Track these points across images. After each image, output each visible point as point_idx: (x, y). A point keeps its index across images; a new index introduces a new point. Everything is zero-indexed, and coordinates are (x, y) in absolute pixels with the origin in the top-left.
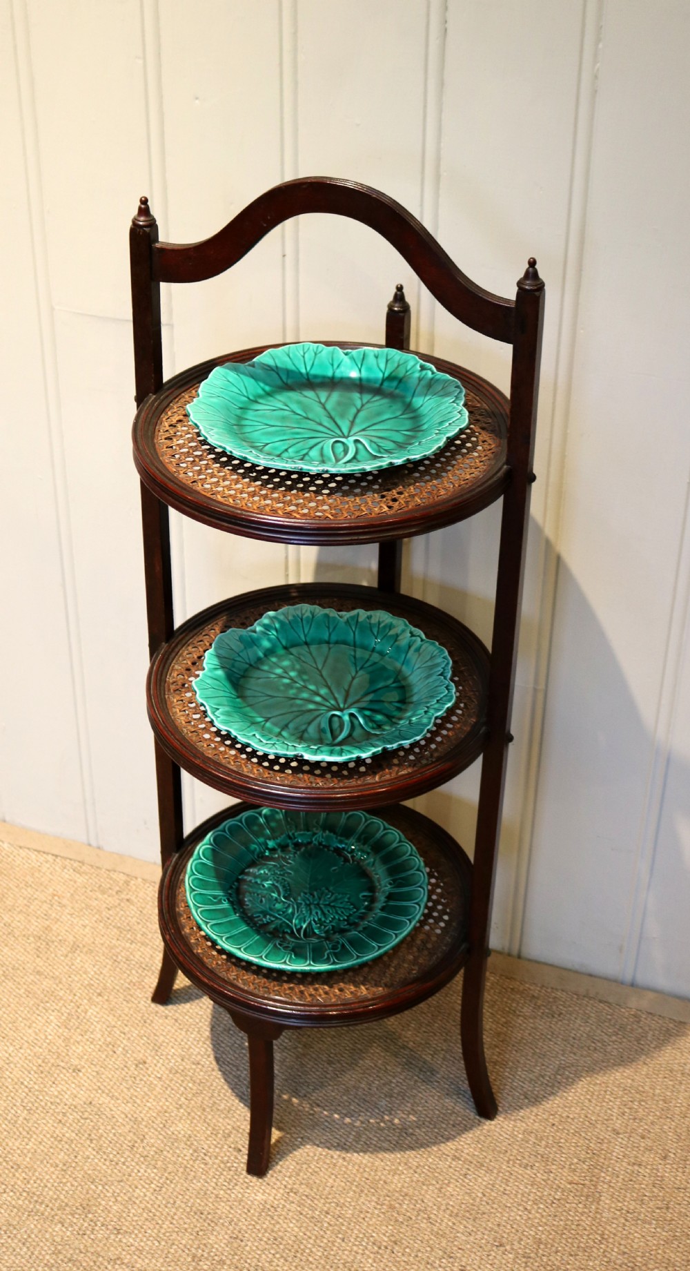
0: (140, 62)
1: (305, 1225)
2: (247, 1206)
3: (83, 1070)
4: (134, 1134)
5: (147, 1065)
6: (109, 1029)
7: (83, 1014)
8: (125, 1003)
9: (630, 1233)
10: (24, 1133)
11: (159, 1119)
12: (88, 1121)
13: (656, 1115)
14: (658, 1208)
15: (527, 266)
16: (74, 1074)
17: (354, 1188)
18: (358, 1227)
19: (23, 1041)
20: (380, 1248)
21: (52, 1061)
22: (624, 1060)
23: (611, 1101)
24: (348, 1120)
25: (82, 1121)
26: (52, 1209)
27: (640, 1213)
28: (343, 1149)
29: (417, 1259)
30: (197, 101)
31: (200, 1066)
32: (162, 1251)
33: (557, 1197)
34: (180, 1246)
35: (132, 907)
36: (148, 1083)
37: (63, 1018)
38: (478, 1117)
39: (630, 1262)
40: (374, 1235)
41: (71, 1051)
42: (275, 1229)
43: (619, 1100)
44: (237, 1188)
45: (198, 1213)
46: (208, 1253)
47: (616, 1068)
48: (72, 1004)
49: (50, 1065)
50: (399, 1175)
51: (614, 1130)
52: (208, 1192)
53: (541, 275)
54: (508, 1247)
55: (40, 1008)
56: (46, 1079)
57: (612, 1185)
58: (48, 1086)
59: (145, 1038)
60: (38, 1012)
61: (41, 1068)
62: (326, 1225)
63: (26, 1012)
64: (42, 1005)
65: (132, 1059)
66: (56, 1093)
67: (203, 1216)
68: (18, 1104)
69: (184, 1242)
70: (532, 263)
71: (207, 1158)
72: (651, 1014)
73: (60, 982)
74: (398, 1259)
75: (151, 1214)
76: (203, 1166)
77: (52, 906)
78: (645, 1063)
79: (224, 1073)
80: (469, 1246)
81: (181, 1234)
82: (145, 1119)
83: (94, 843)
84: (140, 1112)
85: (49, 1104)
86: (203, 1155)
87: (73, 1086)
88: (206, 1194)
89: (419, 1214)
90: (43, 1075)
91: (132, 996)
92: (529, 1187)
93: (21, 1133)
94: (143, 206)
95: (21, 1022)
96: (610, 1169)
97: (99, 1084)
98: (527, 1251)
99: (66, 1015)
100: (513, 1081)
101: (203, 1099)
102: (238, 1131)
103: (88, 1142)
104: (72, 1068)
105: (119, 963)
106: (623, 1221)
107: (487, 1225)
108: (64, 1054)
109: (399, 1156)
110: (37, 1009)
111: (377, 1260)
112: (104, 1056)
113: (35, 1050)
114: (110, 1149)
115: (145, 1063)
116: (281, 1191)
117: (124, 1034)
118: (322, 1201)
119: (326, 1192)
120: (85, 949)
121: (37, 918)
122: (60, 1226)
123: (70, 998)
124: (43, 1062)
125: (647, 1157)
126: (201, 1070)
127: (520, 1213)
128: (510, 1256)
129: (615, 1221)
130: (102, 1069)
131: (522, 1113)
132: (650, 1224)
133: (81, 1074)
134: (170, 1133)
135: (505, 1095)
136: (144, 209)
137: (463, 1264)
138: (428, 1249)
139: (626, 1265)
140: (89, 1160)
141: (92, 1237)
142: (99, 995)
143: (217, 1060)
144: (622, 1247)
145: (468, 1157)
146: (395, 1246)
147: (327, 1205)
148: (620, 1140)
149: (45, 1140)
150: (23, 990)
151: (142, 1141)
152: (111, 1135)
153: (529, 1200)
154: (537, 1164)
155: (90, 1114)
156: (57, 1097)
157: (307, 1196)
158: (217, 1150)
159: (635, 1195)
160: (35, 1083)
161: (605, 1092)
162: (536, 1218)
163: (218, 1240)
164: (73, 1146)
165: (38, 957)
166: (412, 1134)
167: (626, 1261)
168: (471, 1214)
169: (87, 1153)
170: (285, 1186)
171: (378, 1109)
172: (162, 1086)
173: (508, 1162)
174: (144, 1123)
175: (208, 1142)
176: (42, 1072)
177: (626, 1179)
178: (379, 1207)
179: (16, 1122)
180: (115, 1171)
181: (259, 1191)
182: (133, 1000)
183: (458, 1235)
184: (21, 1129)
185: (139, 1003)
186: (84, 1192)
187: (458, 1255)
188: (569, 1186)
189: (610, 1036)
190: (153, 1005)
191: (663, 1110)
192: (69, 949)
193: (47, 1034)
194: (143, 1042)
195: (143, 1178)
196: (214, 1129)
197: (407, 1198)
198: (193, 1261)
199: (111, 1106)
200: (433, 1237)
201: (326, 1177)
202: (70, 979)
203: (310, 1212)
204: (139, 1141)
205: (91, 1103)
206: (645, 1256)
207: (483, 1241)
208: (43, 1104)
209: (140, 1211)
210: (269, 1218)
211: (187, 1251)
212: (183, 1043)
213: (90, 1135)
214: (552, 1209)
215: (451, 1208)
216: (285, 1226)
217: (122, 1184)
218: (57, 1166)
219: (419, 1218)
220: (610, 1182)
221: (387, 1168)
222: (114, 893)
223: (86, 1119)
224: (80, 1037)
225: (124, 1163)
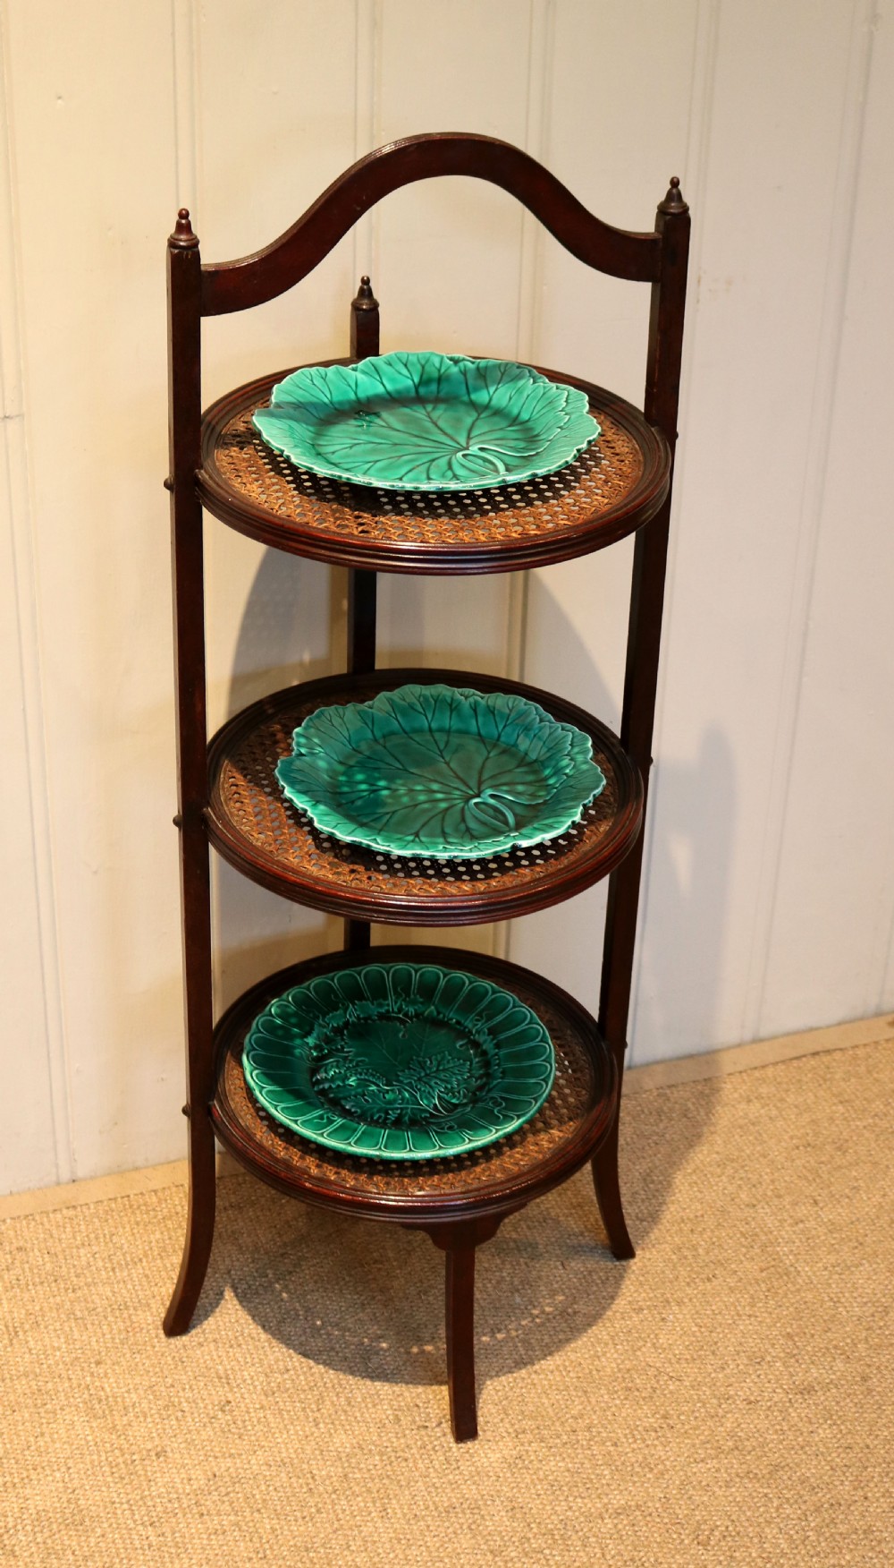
2: (490, 1474)
3: (167, 1450)
4: (297, 1477)
5: (233, 1404)
6: (149, 1392)
12: (232, 1495)
13: (767, 1172)
14: (853, 1249)
15: (669, 187)
16: (161, 1459)
17: (574, 1394)
18: (616, 1426)
19: (62, 1460)
20: (656, 1431)
22: (693, 1138)
23: (717, 1181)
24: (500, 1336)
25: (225, 1499)
27: (844, 1261)
28: (525, 1364)
29: (699, 1419)
30: (60, 101)
31: (292, 1372)
36: (254, 1420)
37: (82, 1410)
38: (617, 1263)
40: (637, 1423)
41: (130, 1438)
42: (541, 1477)
43: (723, 1178)
44: (460, 1463)
45: (451, 1510)
49: (122, 1466)
50: (603, 1356)
51: (746, 1205)
52: (437, 1484)
54: (769, 1358)
55: (42, 1415)
56: (135, 1482)
57: (794, 1252)
59: (200, 1378)
60: (44, 1421)
62: (583, 1443)
63: (30, 1428)
64: (41, 1410)
66: (163, 1490)
67: (458, 1510)
68: (131, 1526)
70: (675, 183)
71: (400, 1454)
73: (36, 1376)
74: (681, 1431)
75: (403, 1542)
78: (712, 1133)
79: (325, 1363)
80: (732, 1380)
81: (454, 1541)
82: (292, 1456)
84: (280, 1453)
85: (167, 1505)
88: (436, 1488)
89: (657, 1381)
90: (126, 1481)
91: (138, 1345)
94: (183, 222)
95: (37, 1442)
97: (201, 1452)
99: (81, 1405)
101: (332, 1401)
102: (402, 1411)
103: (256, 1514)
104: (153, 1453)
106: (837, 1276)
107: (729, 1351)
108: (125, 1446)
109: (585, 1339)
110: (40, 1417)
111: (664, 1443)
112: (174, 1422)
114: (288, 1508)
115: (229, 1402)
116: (507, 1439)
117: (172, 1387)
118: (557, 1424)
119: (551, 1414)
120: (27, 1327)
123: (67, 1385)
124: (111, 1467)
125: (802, 1211)
128: (778, 1364)
131: (652, 1236)
132: (861, 1265)
133: (169, 1455)
136: (184, 225)
138: (698, 1405)
139: (877, 1312)
142: (98, 1363)
143: (305, 1355)
144: (858, 1299)
146: (667, 1421)
147: (566, 1424)
148: (760, 1211)
149: (205, 1542)
151: (313, 1479)
152: (274, 1493)
156: (169, 1493)
157: (537, 1428)
158: (402, 1441)
159: (824, 1249)
160: (127, 1494)
161: (704, 1176)
162: (765, 1318)
163: (498, 1522)
164: (245, 1529)
169: (267, 1527)
171: (518, 1308)
173: (688, 1286)
175: (384, 1438)
176: (122, 1478)
179: (150, 1545)
181: (487, 1451)
187: (731, 1393)
188: (762, 1275)
190: (172, 1340)
193: (82, 1436)
194: (201, 1383)
195: (355, 1513)
196: (375, 1423)
197: (632, 1372)
200: (692, 1392)
201: (536, 1400)
202: (45, 1366)
203: (557, 1441)
204: (310, 1481)
205: (215, 1476)
207: (741, 1367)
208: (160, 1509)
212: (248, 1360)
214: (771, 1302)
215: (681, 1356)
216: (546, 1468)
219: (662, 1383)
224: (125, 1418)
225: (319, 1511)
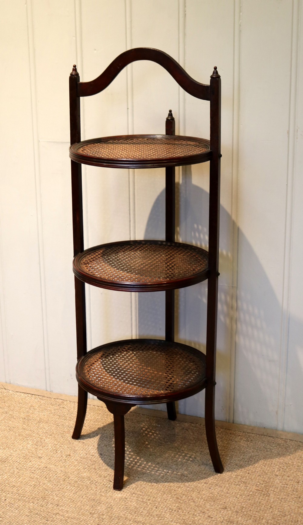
0: (74, 38)
2: (114, 498)
4: (65, 476)
5: (71, 456)
6: (54, 445)
9: (283, 505)
10: (17, 476)
13: (294, 471)
14: (295, 498)
15: (214, 70)
18: (163, 504)
20: (172, 510)
21: (30, 455)
23: (274, 466)
26: (29, 499)
27: (287, 499)
29: (189, 514)
30: (95, 51)
32: (77, 511)
33: (250, 494)
34: (85, 510)
35: (65, 409)
36: (71, 461)
37: (35, 442)
38: (215, 473)
39: (283, 514)
40: (170, 506)
42: (126, 505)
46: (97, 512)
48: (38, 438)
50: (181, 488)
53: (219, 73)
61: (25, 457)
62: (149, 503)
66: (31, 465)
67: (95, 501)
69: (86, 509)
70: (215, 68)
71: (97, 484)
72: (292, 440)
75: (72, 500)
77: (30, 409)
78: (289, 455)
81: (85, 506)
83: (48, 390)
85: (28, 468)
86: (95, 483)
94: (74, 68)
96: (274, 486)
98: (237, 510)
100: (231, 460)
103: (45, 479)
105: (59, 426)
106: (280, 501)
107: (220, 503)
111: (171, 514)
112: (52, 454)
114: (54, 481)
118: (147, 496)
119: (149, 494)
121: (24, 413)
122: (32, 504)
123: (38, 436)
124: (26, 455)
125: (290, 482)
126: (95, 458)
127: (234, 499)
129: (276, 502)
132: (292, 502)
133: (42, 459)
135: (227, 465)
137: (209, 515)
138: (194, 511)
140: (45, 484)
141: (46, 507)
142: (50, 435)
144: (280, 510)
145: (211, 483)
146: (179, 510)
147: (149, 498)
148: (278, 478)
150: (17, 434)
151: (69, 478)
152: (55, 477)
153: (238, 495)
154: (241, 485)
156: (32, 466)
158: (101, 481)
159: (285, 494)
160: (22, 461)
161: (272, 463)
162: (241, 500)
163: (102, 508)
165: (24, 424)
168: (213, 500)
171: (172, 469)
174: (69, 473)
177: (281, 489)
178: (172, 498)
179: (14, 473)
180: (57, 487)
182: (65, 437)
186: (43, 494)
188: (256, 491)
189: (273, 447)
191: (297, 469)
192: (37, 422)
194: (69, 449)
197: (185, 495)
198: (91, 514)
200: (196, 507)
201: (149, 489)
203: (142, 500)
204: (67, 478)
206: (290, 512)
209: (67, 499)
210: (123, 501)
211: (88, 511)
214: (248, 497)
215: (203, 498)
217: (60, 491)
218: (31, 486)
219: (190, 501)
220: (274, 490)
222: (57, 405)
224: (42, 448)
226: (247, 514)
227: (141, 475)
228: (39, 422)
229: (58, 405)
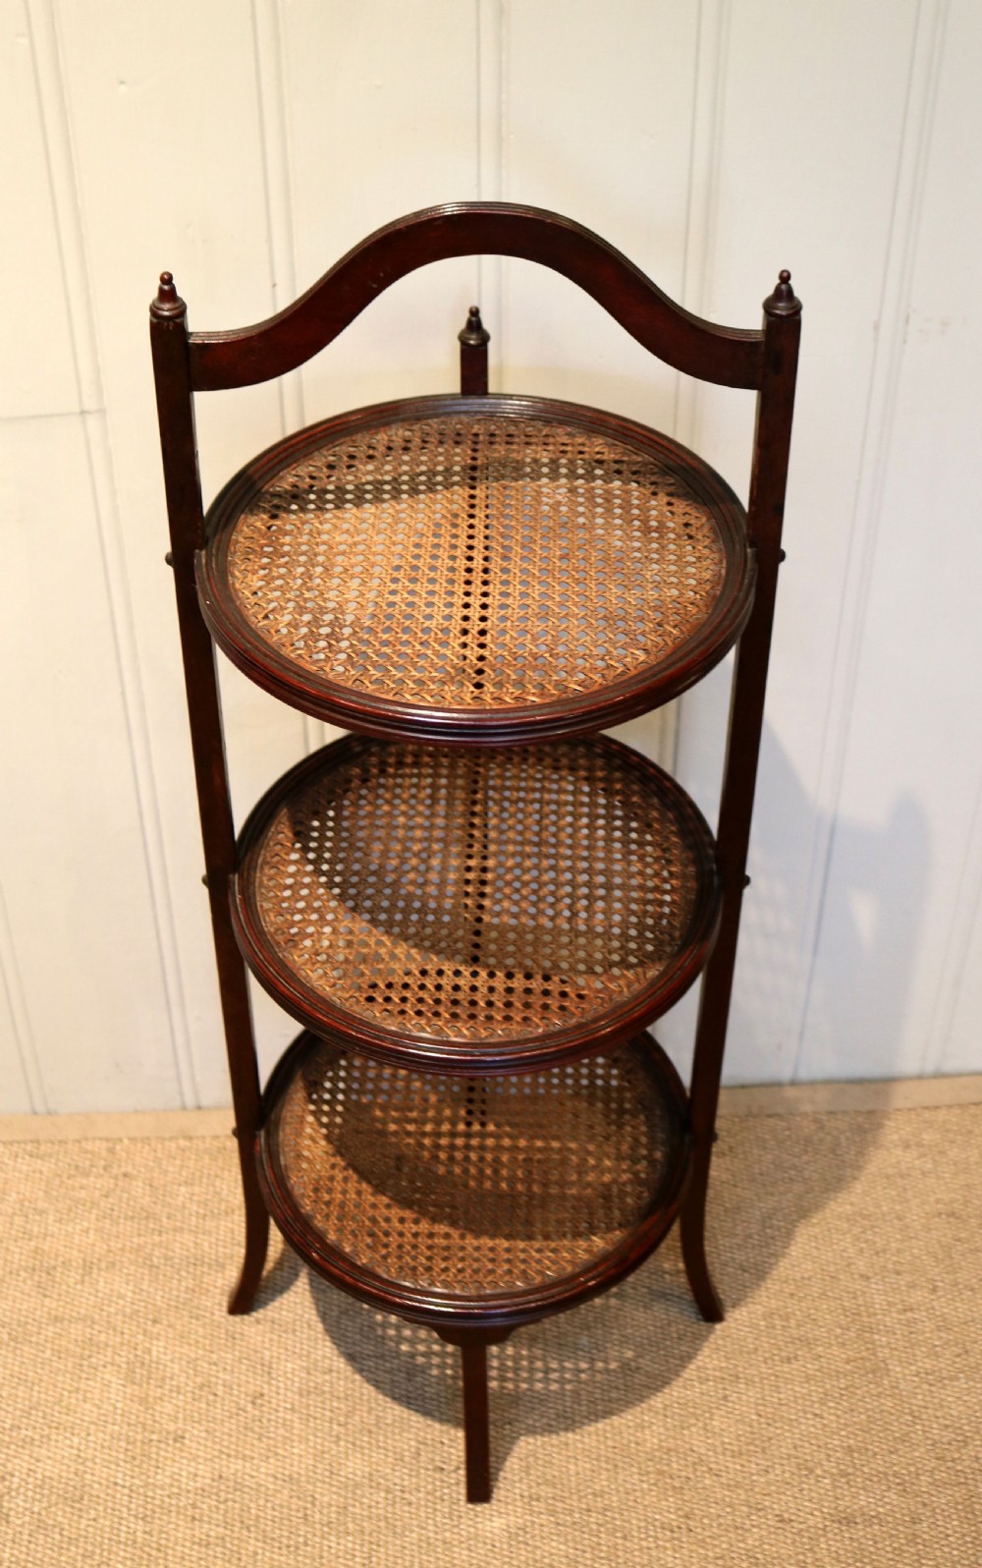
0: (25, 41)
1: (570, 1537)
2: (488, 1541)
3: (187, 1436)
4: (299, 1498)
5: (266, 1398)
6: (192, 1366)
7: (147, 1357)
8: (194, 1321)
9: (942, 1400)
10: (154, 1553)
11: (320, 1466)
12: (230, 1503)
13: (898, 1239)
14: (957, 1356)
16: (178, 1445)
17: (604, 1465)
18: (634, 1515)
19: (85, 1424)
20: (672, 1531)
21: (139, 1437)
23: (841, 1240)
25: (222, 1506)
27: (941, 1370)
29: (723, 1528)
31: (334, 1374)
33: (842, 1386)
36: (281, 1421)
37: (123, 1371)
38: (705, 1323)
40: (657, 1517)
41: (157, 1414)
42: (538, 1558)
43: (848, 1236)
44: (462, 1520)
47: (825, 1196)
48: (125, 1348)
49: (139, 1444)
50: (649, 1427)
51: (862, 1276)
52: (432, 1541)
54: (819, 1472)
55: (85, 1368)
56: (145, 1466)
57: (893, 1346)
58: (151, 1474)
59: (245, 1361)
60: (84, 1375)
61: (130, 1454)
62: (594, 1527)
63: (68, 1381)
64: (85, 1363)
65: (243, 1396)
66: (167, 1481)
68: (125, 1515)
70: (785, 278)
71: (407, 1496)
72: (832, 1112)
73: (93, 1322)
74: (700, 1537)
76: (406, 1508)
77: (27, 1216)
80: (773, 1488)
82: (302, 1472)
83: (40, 1108)
84: (292, 1465)
85: (167, 1500)
86: (398, 1493)
87: (185, 1461)
88: (429, 1544)
89: (696, 1470)
90: (136, 1463)
91: (198, 1309)
92: (806, 1385)
93: (150, 1555)
94: (166, 287)
95: (69, 1397)
96: (881, 1327)
97: (217, 1447)
98: (842, 1467)
99: (124, 1365)
101: (362, 1417)
102: (426, 1444)
103: (245, 1532)
104: (171, 1437)
105: (158, 1267)
106: (928, 1387)
107: (782, 1453)
108: (150, 1422)
110: (82, 1371)
111: (677, 1548)
112: (203, 1406)
113: (108, 1431)
114: (277, 1531)
115: (262, 1395)
116: (519, 1503)
117: (215, 1364)
118: (575, 1497)
119: (573, 1485)
120: (103, 1265)
123: (118, 1340)
124: (128, 1443)
125: (917, 1297)
126: (339, 1379)
127: (811, 1422)
128: (826, 1481)
129: (918, 1391)
130: (212, 1425)
132: (958, 1379)
133: (187, 1442)
134: (343, 1479)
136: (167, 291)
137: (778, 1513)
138: (728, 1510)
140: (259, 1557)
142: (155, 1321)
143: (352, 1357)
144: (941, 1420)
145: (717, 1373)
146: (689, 1522)
147: (584, 1500)
148: (874, 1286)
149: (187, 1551)
150: (49, 1352)
151: (313, 1504)
152: (269, 1512)
153: (813, 1402)
154: (800, 1353)
155: (228, 1493)
156: (172, 1485)
157: (554, 1498)
158: (414, 1480)
159: (926, 1349)
160: (132, 1477)
161: (829, 1230)
162: (832, 1422)
164: (229, 1545)
165: (45, 1296)
166: (638, 1368)
167: (953, 1436)
168: (756, 1446)
169: (251, 1549)
170: (522, 1496)
171: (582, 1350)
172: (301, 1419)
173: (765, 1363)
174: (303, 1479)
175: (397, 1474)
176: (134, 1458)
177: (906, 1333)
178: (645, 1478)
179: (135, 1542)
180: (300, 1558)
181: (494, 1519)
182: (202, 1313)
183: (754, 1478)
184: (147, 1549)
185: (213, 1314)
187: (767, 1503)
188: (848, 1367)
189: (799, 1157)
190: (233, 1319)
191: (903, 1230)
192: (80, 1271)
193: (112, 1401)
194: (244, 1367)
195: (340, 1554)
196: (395, 1453)
197: (673, 1453)
199: (248, 1471)
200: (727, 1493)
201: (564, 1464)
202: (105, 1314)
203: (569, 1518)
204: (309, 1506)
205: (221, 1477)
207: (787, 1475)
208: (157, 1502)
210: (522, 1546)
212: (297, 1351)
213: (242, 1522)
214: (845, 1403)
215: (730, 1447)
216: (546, 1548)
219: (700, 1474)
220: (890, 1343)
221: (631, 1424)
222: (102, 1171)
223: (226, 1501)
224: (159, 1390)
225: (306, 1544)
226: (874, 1472)
227: (513, 1411)
228: (87, 1267)
229: (105, 1169)
